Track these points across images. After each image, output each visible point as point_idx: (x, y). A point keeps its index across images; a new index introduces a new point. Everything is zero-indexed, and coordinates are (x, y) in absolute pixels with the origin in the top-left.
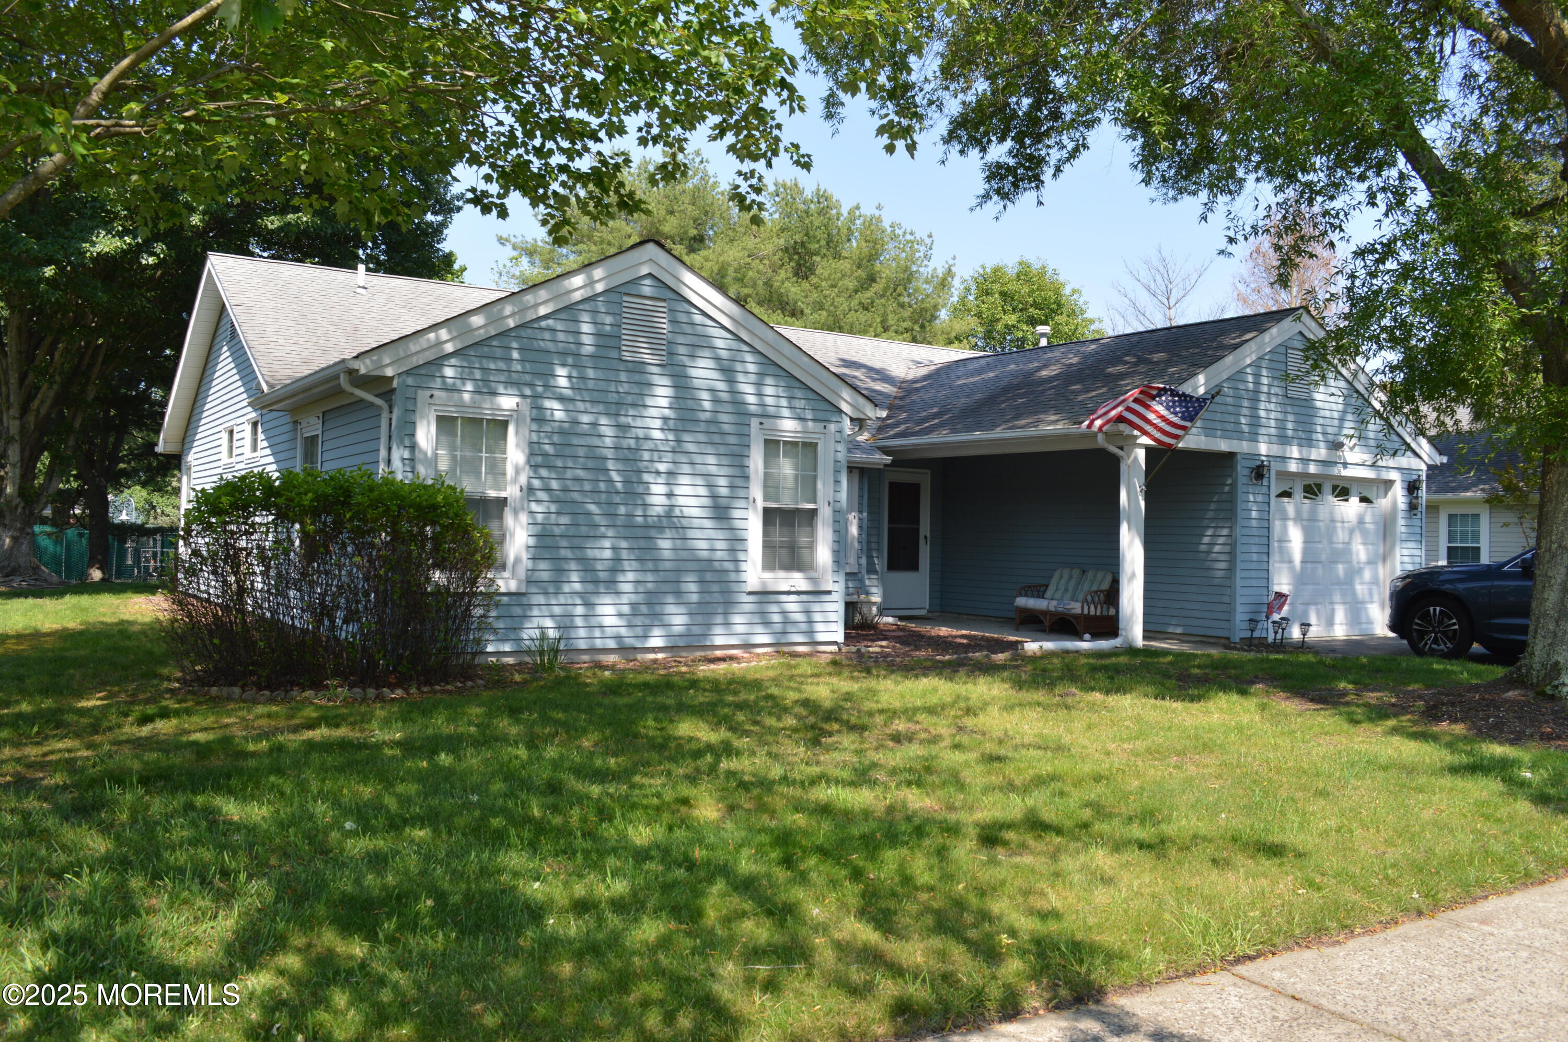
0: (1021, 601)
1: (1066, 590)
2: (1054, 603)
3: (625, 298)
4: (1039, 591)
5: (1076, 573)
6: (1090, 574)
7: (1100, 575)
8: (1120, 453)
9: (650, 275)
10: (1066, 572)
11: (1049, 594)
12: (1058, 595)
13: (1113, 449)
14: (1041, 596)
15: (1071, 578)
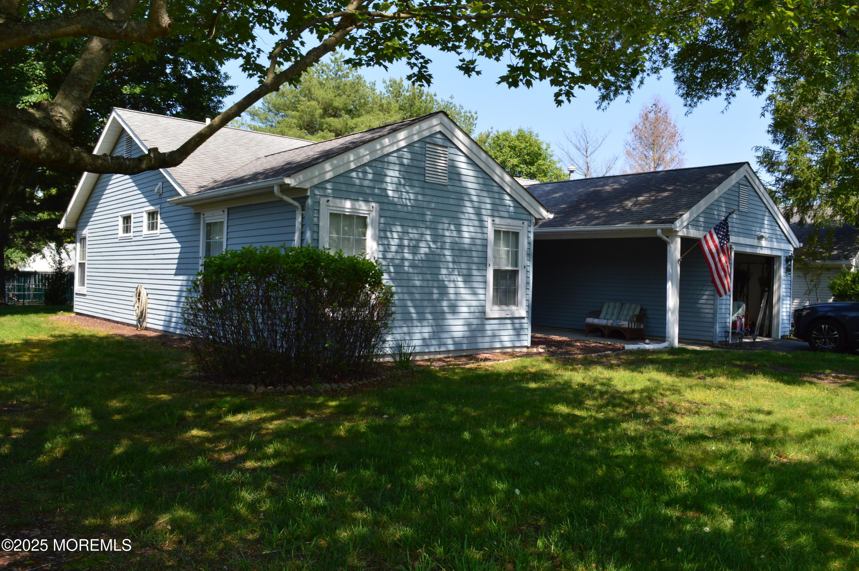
0: (589, 320)
1: (613, 314)
2: (611, 321)
3: (428, 145)
4: (597, 315)
5: (618, 305)
6: (627, 306)
7: (633, 306)
8: (668, 240)
9: (440, 132)
10: (612, 304)
11: (602, 316)
12: (608, 317)
13: (665, 238)
14: (598, 317)
15: (615, 307)
